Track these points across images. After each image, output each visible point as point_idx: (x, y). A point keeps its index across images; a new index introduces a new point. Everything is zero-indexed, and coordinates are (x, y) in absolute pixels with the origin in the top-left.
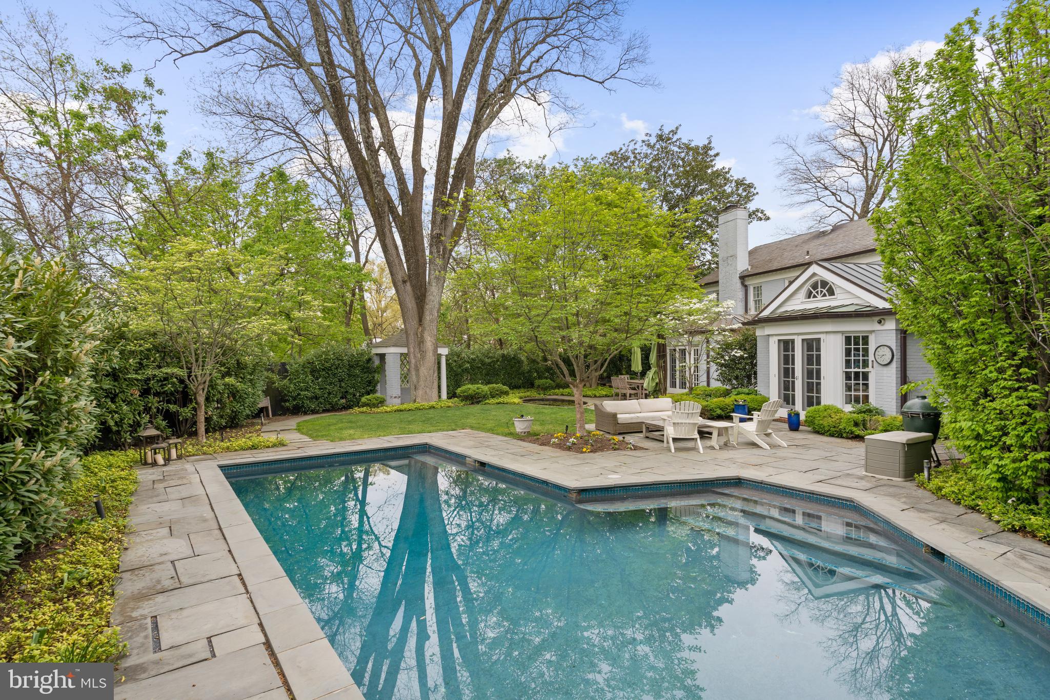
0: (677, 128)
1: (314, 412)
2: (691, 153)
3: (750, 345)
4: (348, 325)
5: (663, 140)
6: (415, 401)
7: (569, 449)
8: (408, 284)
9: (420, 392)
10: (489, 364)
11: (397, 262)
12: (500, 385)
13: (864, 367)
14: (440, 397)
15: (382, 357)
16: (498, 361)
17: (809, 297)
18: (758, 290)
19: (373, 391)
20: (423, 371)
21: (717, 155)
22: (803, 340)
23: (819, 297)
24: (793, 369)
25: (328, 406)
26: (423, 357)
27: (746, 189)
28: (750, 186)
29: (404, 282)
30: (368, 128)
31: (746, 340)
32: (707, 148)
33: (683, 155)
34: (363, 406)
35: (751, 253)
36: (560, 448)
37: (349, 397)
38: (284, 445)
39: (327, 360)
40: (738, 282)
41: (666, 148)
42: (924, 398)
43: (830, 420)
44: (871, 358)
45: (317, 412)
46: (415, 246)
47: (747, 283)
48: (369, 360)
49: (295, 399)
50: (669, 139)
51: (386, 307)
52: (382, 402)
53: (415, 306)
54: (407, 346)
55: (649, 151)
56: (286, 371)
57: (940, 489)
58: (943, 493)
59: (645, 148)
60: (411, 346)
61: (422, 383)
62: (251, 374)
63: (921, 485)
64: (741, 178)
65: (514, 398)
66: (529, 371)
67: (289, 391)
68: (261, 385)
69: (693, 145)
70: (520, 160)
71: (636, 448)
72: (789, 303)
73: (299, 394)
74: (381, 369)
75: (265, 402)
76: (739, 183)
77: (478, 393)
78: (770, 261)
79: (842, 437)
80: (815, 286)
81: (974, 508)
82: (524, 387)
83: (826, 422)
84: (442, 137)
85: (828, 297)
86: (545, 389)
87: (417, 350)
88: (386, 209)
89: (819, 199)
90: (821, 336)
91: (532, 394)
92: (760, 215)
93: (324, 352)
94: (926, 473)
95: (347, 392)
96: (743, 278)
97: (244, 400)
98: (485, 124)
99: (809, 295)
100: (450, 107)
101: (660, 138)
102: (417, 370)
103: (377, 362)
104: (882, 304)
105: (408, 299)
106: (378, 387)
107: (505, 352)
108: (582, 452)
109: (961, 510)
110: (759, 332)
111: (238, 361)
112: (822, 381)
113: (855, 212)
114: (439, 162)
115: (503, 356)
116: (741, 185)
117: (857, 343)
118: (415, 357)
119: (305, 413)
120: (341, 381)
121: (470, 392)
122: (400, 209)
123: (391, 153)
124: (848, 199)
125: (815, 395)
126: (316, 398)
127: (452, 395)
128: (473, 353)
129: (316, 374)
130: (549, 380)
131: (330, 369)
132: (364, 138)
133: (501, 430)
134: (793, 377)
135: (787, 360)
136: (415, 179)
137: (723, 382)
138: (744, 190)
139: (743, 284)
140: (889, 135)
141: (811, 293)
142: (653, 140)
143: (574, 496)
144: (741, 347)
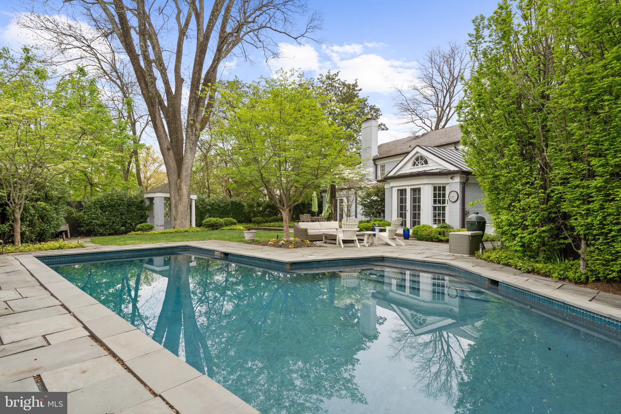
0: (338, 73)
1: (102, 235)
2: (345, 88)
3: (381, 193)
4: (126, 180)
5: (330, 79)
6: (174, 228)
7: (280, 246)
8: (171, 151)
9: (178, 222)
10: (223, 207)
11: (163, 136)
12: (231, 219)
13: (443, 204)
14: (191, 225)
15: (151, 199)
16: (229, 205)
17: (414, 166)
18: (383, 167)
19: (145, 221)
20: (181, 208)
21: (360, 90)
22: (411, 189)
23: (420, 165)
24: (405, 206)
25: (112, 231)
26: (181, 199)
27: (376, 112)
28: (377, 110)
29: (169, 149)
30: (145, 45)
31: (379, 191)
32: (355, 85)
33: (341, 89)
34: (138, 231)
35: (379, 147)
36: (275, 246)
37: (127, 225)
38: (83, 247)
39: (112, 200)
40: (372, 162)
41: (331, 84)
42: (477, 213)
43: (426, 232)
44: (447, 198)
45: (104, 235)
46: (176, 127)
47: (377, 163)
48: (142, 202)
49: (88, 226)
50: (333, 79)
51: (151, 176)
52: (151, 228)
53: (176, 166)
54: (170, 193)
55: (321, 85)
56: (82, 206)
57: (489, 257)
58: (491, 259)
59: (319, 83)
60: (172, 192)
61: (179, 216)
62: (56, 205)
63: (479, 257)
64: (373, 105)
65: (240, 227)
66: (249, 213)
67: (83, 220)
68: (63, 214)
69: (347, 83)
70: (244, 82)
71: (320, 246)
72: (403, 169)
73: (91, 222)
74: (151, 207)
75: (65, 227)
76: (372, 108)
77: (217, 223)
78: (390, 151)
79: (432, 241)
80: (417, 159)
81: (507, 265)
82: (245, 222)
83: (424, 233)
84: (196, 58)
85: (424, 165)
86: (258, 223)
87: (177, 194)
88: (157, 101)
89: (413, 121)
90: (421, 186)
91: (251, 225)
92: (383, 127)
93: (110, 195)
94: (481, 251)
95: (126, 222)
96: (375, 160)
97: (50, 223)
98: (223, 55)
99: (414, 164)
100: (201, 39)
101: (328, 78)
102: (176, 207)
103: (147, 203)
104: (452, 168)
105: (171, 161)
106: (148, 219)
107: (234, 200)
108: (289, 248)
109: (501, 266)
110: (386, 186)
111: (46, 194)
112: (421, 212)
113: (432, 129)
114: (194, 73)
115: (232, 202)
116: (373, 109)
117: (439, 190)
118: (175, 198)
119: (96, 235)
120: (122, 214)
121: (212, 222)
122: (166, 103)
123: (161, 65)
124: (428, 122)
125: (417, 220)
126: (104, 225)
127: (199, 225)
128: (212, 200)
129: (104, 209)
130: (261, 218)
131: (114, 206)
132: (142, 51)
133: (234, 240)
134: (405, 211)
135: (402, 201)
136: (176, 84)
137: (366, 216)
138: (375, 112)
139: (374, 163)
140: (449, 89)
141: (415, 163)
142: (324, 78)
143: (288, 267)
144: (377, 195)
